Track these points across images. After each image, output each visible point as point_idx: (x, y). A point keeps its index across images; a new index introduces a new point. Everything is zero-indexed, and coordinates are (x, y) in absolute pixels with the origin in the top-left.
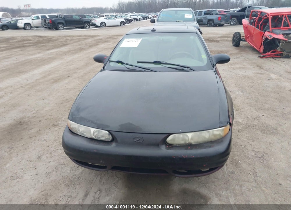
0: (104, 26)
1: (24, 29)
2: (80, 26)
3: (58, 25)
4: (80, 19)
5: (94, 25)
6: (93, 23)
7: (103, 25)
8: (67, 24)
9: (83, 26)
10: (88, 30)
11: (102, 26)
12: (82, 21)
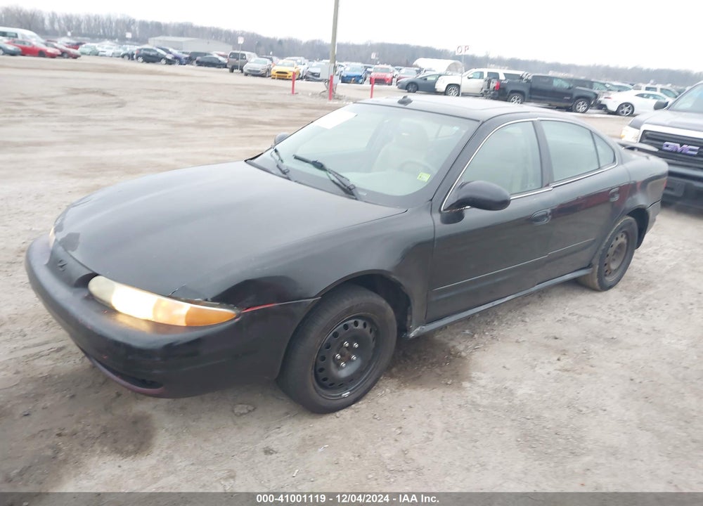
0: (627, 113)
1: (445, 93)
2: (563, 105)
3: (512, 95)
4: (570, 88)
5: (602, 107)
6: (600, 102)
7: (626, 110)
8: (533, 96)
9: (570, 105)
10: (580, 117)
11: (623, 112)
12: (571, 95)
